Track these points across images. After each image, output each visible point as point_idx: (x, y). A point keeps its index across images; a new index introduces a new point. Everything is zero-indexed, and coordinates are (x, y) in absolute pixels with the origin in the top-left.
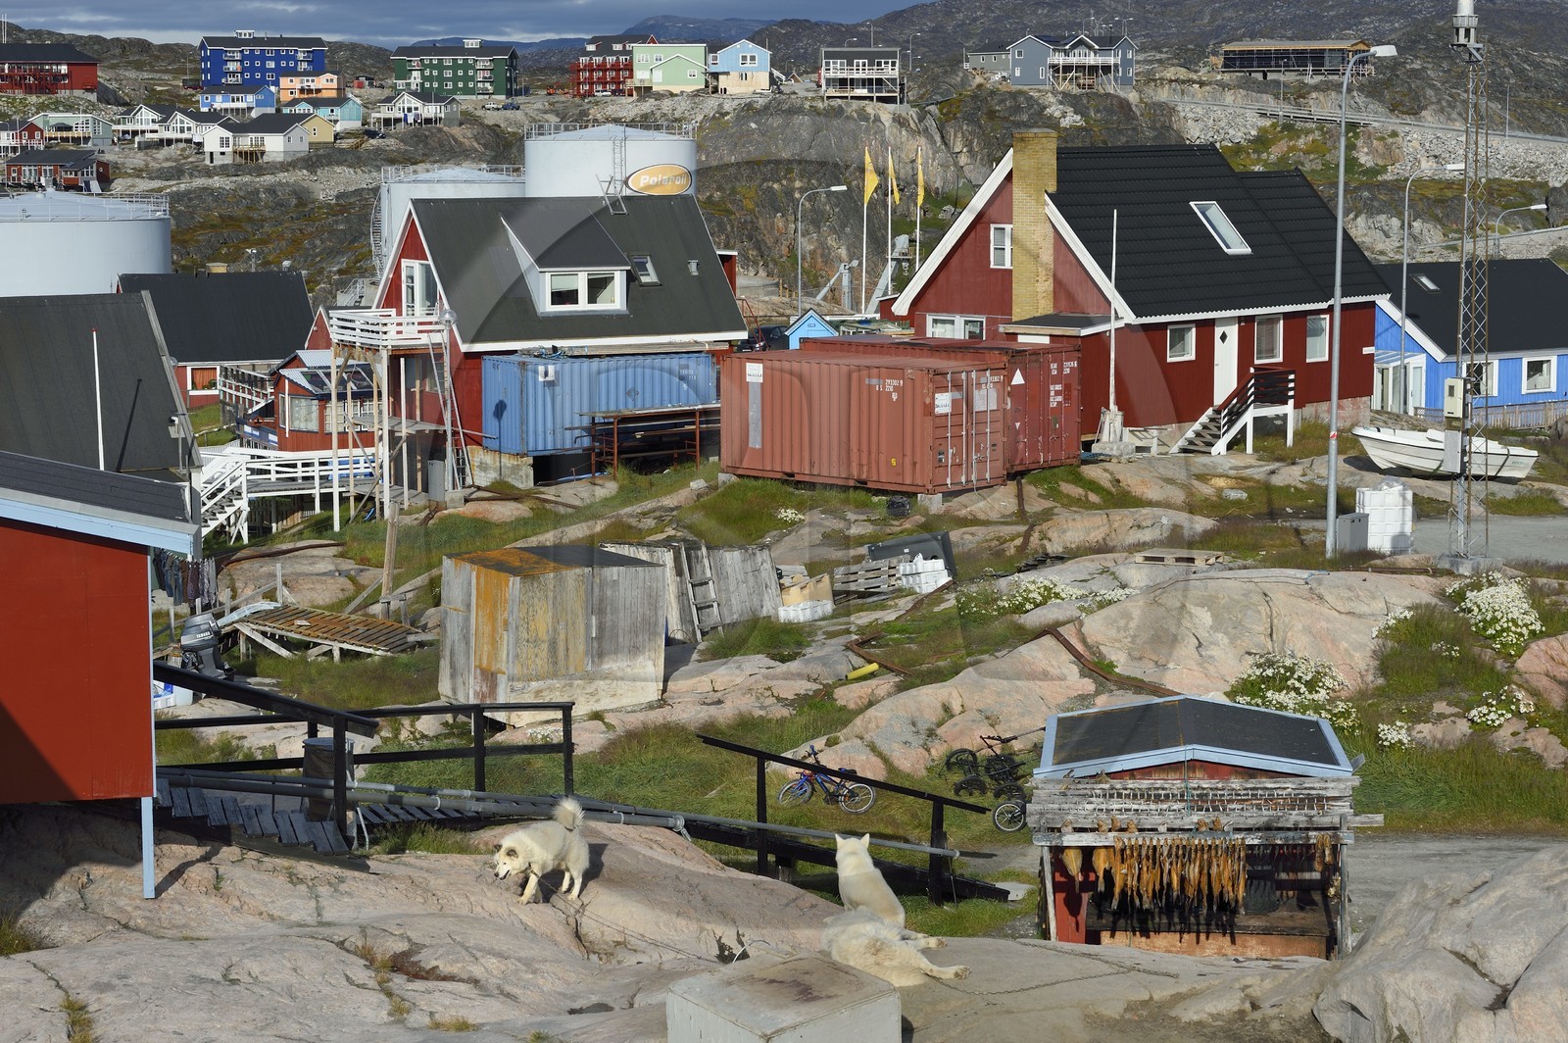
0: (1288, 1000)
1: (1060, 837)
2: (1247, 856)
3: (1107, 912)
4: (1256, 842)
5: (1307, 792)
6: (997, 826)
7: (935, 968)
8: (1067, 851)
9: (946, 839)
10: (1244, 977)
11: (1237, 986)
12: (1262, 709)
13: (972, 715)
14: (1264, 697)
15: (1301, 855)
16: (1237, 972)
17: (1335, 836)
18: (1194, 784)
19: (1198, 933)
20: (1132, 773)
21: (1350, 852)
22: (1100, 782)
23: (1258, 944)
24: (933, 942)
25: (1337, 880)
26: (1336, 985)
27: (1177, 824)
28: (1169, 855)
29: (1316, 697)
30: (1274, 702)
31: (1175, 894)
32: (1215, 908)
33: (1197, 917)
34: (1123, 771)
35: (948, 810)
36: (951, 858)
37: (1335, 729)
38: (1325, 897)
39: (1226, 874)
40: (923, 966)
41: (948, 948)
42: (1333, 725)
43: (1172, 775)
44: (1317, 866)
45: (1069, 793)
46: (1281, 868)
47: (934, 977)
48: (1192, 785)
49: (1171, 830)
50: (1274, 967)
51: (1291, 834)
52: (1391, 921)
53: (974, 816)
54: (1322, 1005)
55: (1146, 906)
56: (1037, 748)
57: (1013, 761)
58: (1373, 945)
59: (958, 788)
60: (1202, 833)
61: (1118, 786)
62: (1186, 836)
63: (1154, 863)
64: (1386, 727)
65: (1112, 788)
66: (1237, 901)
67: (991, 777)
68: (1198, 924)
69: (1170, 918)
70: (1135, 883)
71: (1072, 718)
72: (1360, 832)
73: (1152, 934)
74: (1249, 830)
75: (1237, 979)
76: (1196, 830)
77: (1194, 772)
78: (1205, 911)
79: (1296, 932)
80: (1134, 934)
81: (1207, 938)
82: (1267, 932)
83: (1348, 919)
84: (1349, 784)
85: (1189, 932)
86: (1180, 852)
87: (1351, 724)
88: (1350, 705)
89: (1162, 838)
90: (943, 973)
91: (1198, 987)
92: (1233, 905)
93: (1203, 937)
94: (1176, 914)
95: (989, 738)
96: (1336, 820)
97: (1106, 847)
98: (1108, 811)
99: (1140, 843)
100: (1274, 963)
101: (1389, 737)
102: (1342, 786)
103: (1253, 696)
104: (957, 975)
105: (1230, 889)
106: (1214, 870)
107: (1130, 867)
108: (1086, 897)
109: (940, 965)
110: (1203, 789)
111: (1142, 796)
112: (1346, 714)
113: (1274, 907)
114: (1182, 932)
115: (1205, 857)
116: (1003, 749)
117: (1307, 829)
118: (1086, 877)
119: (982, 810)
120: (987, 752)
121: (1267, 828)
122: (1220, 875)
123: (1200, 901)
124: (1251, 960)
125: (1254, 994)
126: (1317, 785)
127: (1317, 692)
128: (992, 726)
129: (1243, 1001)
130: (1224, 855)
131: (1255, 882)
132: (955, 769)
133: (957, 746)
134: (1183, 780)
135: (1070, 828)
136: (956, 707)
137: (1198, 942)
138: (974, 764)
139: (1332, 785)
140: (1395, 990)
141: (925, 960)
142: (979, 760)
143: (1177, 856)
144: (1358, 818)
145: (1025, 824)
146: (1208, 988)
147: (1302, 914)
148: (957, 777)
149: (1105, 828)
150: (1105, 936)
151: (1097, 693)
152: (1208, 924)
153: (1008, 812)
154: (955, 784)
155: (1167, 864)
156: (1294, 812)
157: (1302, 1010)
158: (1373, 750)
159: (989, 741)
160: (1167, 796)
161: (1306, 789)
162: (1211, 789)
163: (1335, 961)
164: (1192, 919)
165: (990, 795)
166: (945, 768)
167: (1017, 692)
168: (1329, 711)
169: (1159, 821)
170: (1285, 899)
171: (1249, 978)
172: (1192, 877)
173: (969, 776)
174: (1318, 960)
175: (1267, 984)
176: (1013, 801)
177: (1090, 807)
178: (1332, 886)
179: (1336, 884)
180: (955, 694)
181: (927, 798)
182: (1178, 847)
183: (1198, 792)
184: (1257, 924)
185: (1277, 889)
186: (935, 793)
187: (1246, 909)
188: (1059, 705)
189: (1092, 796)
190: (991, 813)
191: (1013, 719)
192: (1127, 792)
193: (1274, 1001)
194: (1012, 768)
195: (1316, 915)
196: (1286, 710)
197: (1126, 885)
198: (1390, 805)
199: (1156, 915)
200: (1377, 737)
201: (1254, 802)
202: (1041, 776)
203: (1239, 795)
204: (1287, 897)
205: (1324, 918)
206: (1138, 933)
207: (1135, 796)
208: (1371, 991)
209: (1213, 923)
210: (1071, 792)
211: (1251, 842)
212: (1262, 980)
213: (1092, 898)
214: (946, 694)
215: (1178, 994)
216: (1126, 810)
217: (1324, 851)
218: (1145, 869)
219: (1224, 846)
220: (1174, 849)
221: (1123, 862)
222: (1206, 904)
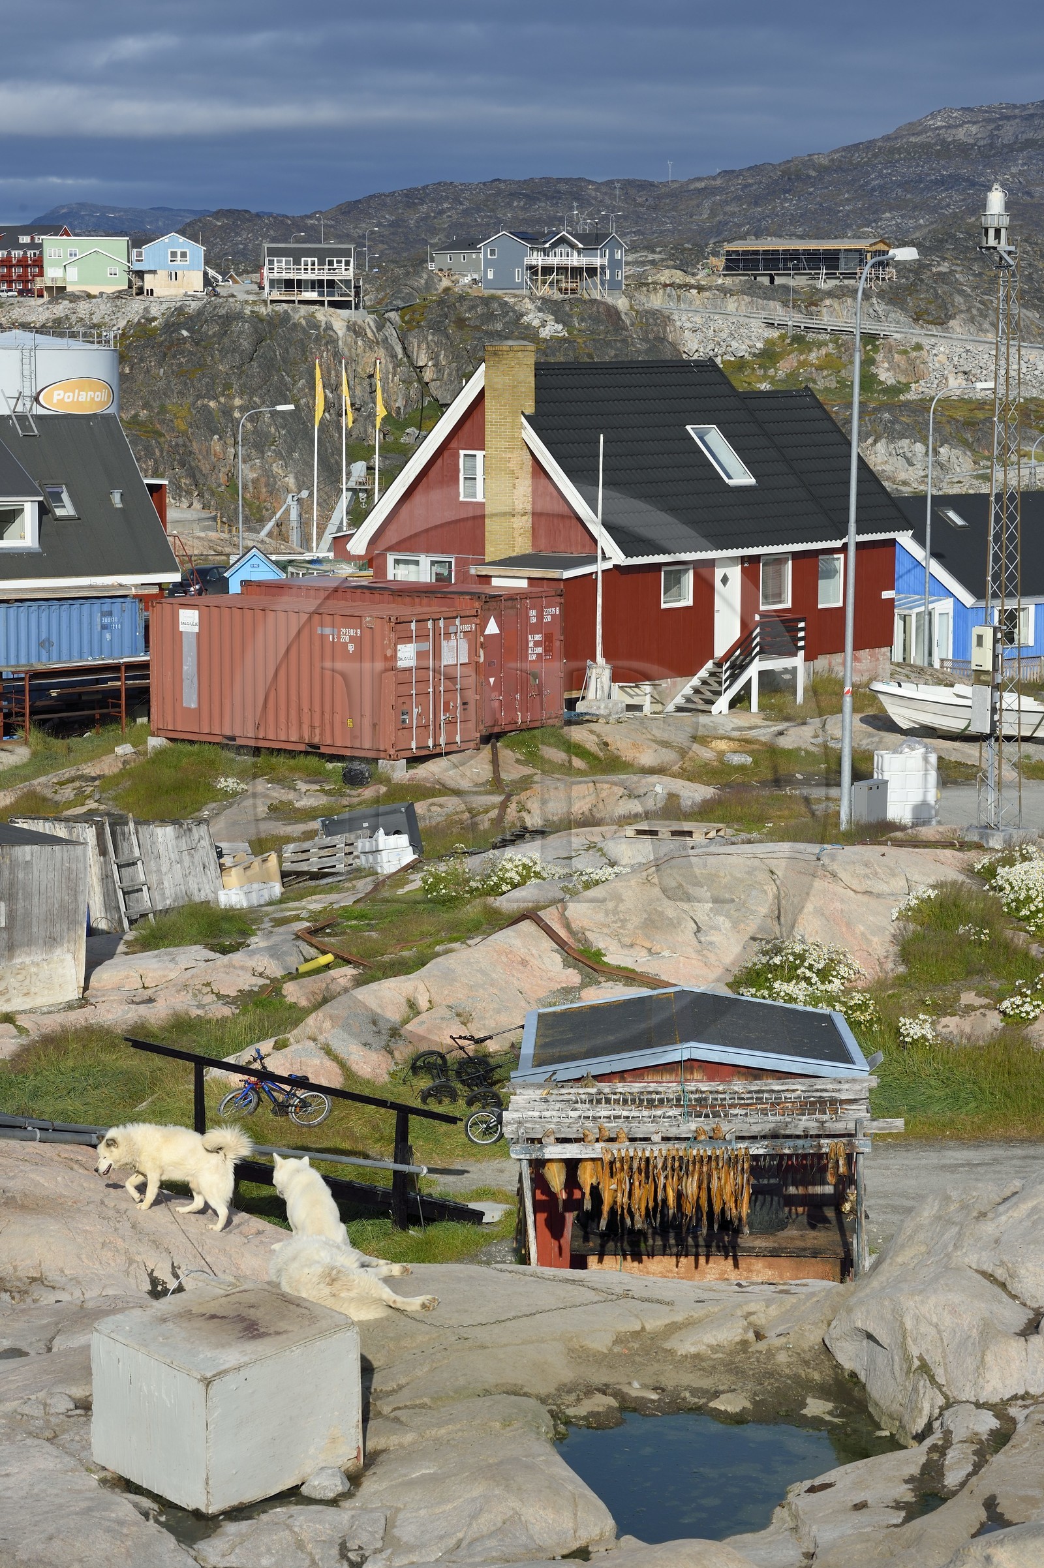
0: (796, 1328)
1: (541, 1149)
2: (752, 1169)
3: (595, 1234)
4: (761, 1151)
5: (818, 1094)
6: (470, 1139)
7: (399, 1299)
8: (548, 1165)
9: (412, 1154)
10: (746, 1303)
11: (739, 1313)
12: (769, 1002)
13: (442, 1011)
14: (770, 988)
15: (812, 1166)
16: (740, 1298)
17: (850, 1144)
18: (691, 1087)
19: (697, 1256)
20: (621, 1075)
21: (868, 1163)
22: (586, 1086)
23: (765, 1267)
24: (396, 1269)
25: (852, 1194)
26: (849, 1311)
27: (673, 1132)
28: (664, 1168)
29: (829, 987)
30: (783, 994)
31: (671, 1212)
32: (716, 1227)
33: (695, 1238)
34: (612, 1073)
35: (414, 1121)
36: (418, 1175)
37: (850, 1023)
38: (839, 1213)
39: (728, 1188)
40: (385, 1297)
42: (848, 1019)
43: (666, 1077)
44: (830, 1178)
45: (551, 1098)
46: (790, 1181)
47: (398, 1310)
48: (689, 1088)
49: (666, 1139)
50: (781, 1292)
51: (800, 1142)
52: (911, 1237)
53: (443, 1127)
54: (835, 1333)
55: (638, 1226)
56: (515, 1049)
57: (488, 1064)
58: (891, 1264)
59: (425, 1096)
60: (700, 1142)
61: (607, 1090)
62: (683, 1145)
63: (647, 1177)
64: (908, 1021)
65: (600, 1093)
66: (740, 1219)
67: (463, 1082)
68: (697, 1246)
69: (665, 1239)
70: (625, 1200)
71: (554, 1013)
72: (877, 1138)
73: (645, 1258)
74: (753, 1138)
75: (740, 1306)
77: (692, 1073)
78: (705, 1231)
79: (807, 1253)
80: (625, 1259)
81: (707, 1262)
82: (774, 1253)
83: (865, 1237)
84: (866, 1084)
85: (686, 1256)
86: (677, 1164)
87: (869, 1018)
88: (868, 996)
89: (656, 1148)
90: (408, 1304)
91: (696, 1315)
92: (736, 1223)
93: (702, 1260)
94: (672, 1235)
95: (460, 1037)
96: (852, 1126)
97: (593, 1160)
98: (595, 1118)
99: (631, 1154)
100: (781, 1287)
101: (912, 1032)
102: (857, 1087)
103: (760, 986)
104: (424, 1306)
105: (733, 1205)
106: (715, 1184)
107: (620, 1182)
108: (570, 1217)
109: (405, 1295)
110: (702, 1092)
111: (634, 1101)
112: (861, 1008)
113: (782, 1226)
114: (678, 1255)
115: (705, 1169)
116: (476, 1050)
117: (819, 1136)
118: (570, 1194)
119: (452, 1120)
120: (458, 1054)
121: (774, 1136)
122: (721, 1189)
123: (699, 1220)
124: (757, 1284)
125: (758, 1322)
126: (829, 1087)
127: (830, 982)
128: (464, 1024)
129: (746, 1330)
130: (726, 1167)
131: (760, 1197)
132: (422, 1073)
133: (424, 1047)
134: (679, 1082)
135: (552, 1139)
136: (423, 1003)
137: (696, 1267)
138: (444, 1068)
139: (846, 1086)
140: (915, 1315)
141: (387, 1290)
142: (449, 1063)
143: (673, 1170)
144: (875, 1124)
145: (502, 1136)
146: (707, 1316)
147: (813, 1233)
148: (425, 1082)
149: (592, 1137)
150: (592, 1260)
151: (583, 985)
152: (708, 1246)
153: (482, 1122)
154: (422, 1091)
155: (662, 1178)
156: (804, 1118)
157: (812, 1338)
158: (894, 1047)
159: (460, 1042)
160: (661, 1101)
161: (817, 1091)
162: (711, 1092)
163: (850, 1284)
164: (690, 1240)
165: (462, 1102)
166: (410, 1073)
167: (492, 985)
168: (844, 1004)
169: (653, 1130)
170: (794, 1216)
171: (752, 1304)
172: (689, 1192)
173: (438, 1081)
174: (832, 1284)
175: (773, 1311)
176: (488, 1109)
177: (575, 1114)
178: (847, 1201)
179: (852, 1198)
180: (422, 988)
181: (390, 1108)
182: (674, 1158)
183: (697, 1096)
184: (764, 1244)
185: (786, 1205)
186: (399, 1101)
187: (751, 1227)
188: (539, 999)
189: (577, 1102)
190: (464, 1123)
191: (487, 1015)
192: (616, 1097)
193: (780, 1329)
194: (486, 1072)
195: (830, 1234)
196: (796, 1003)
197: (615, 1202)
198: (912, 1109)
199: (650, 1236)
200: (898, 1033)
201: (759, 1106)
202: (520, 1080)
203: (743, 1099)
204: (797, 1213)
205: (838, 1238)
206: (629, 1258)
207: (625, 1101)
208: (889, 1316)
209: (714, 1244)
210: (554, 1097)
211: (756, 1152)
212: (767, 1307)
213: (578, 1218)
214: (412, 988)
215: (674, 1323)
216: (616, 1117)
217: (837, 1161)
218: (637, 1184)
219: (726, 1156)
220: (670, 1161)
221: (612, 1176)
222: (705, 1223)
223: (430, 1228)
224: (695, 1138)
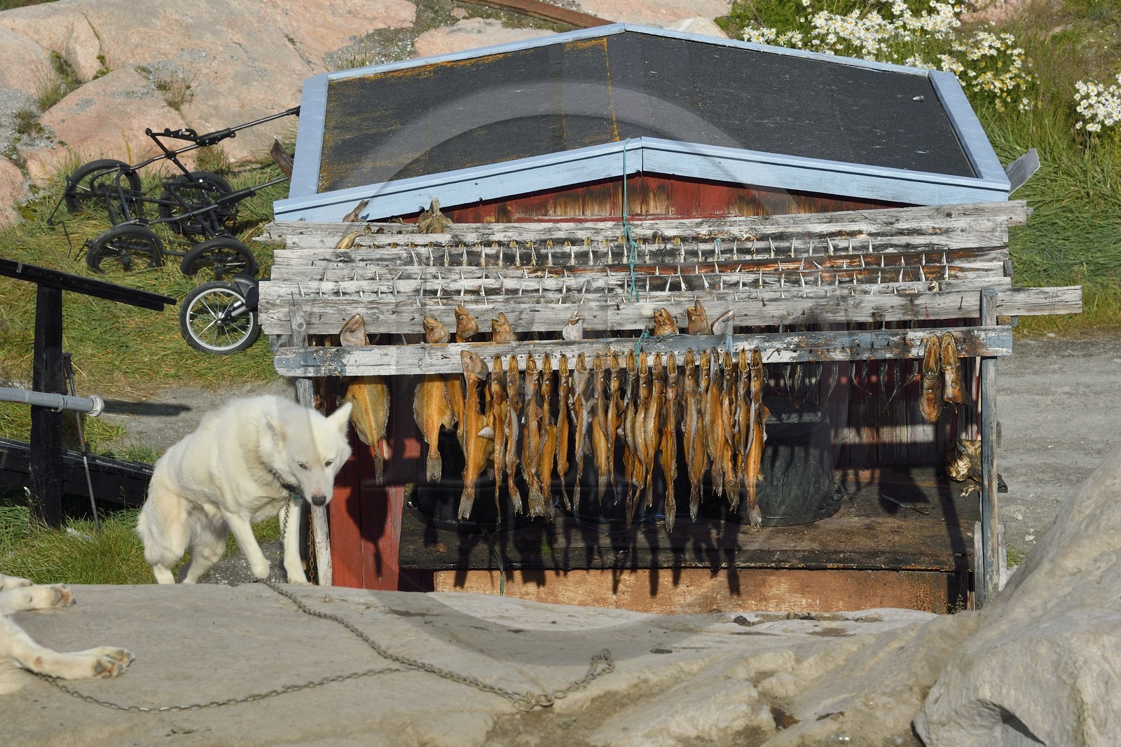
0: (858, 703)
1: (338, 356)
2: (767, 392)
3: (448, 527)
4: (786, 357)
5: (903, 240)
6: (191, 342)
7: (48, 655)
8: (354, 389)
9: (71, 372)
10: (756, 653)
11: (741, 673)
12: (805, 54)
13: (126, 79)
14: (807, 28)
15: (890, 386)
16: (744, 644)
17: (969, 340)
18: (644, 228)
19: (654, 569)
20: (502, 207)
21: (1005, 381)
22: (429, 230)
23: (793, 591)
24: (41, 595)
25: (970, 441)
26: (966, 666)
27: (612, 319)
28: (589, 393)
29: (928, 22)
30: (832, 39)
31: (603, 480)
32: (694, 510)
33: (652, 533)
34: (482, 203)
35: (74, 304)
36: (83, 414)
37: (973, 98)
38: (944, 479)
39: (719, 431)
40: (18, 650)
41: (76, 608)
42: (967, 88)
43: (593, 211)
44: (927, 410)
45: (357, 254)
46: (844, 417)
47: (46, 677)
48: (640, 232)
49: (590, 334)
50: (827, 632)
51: (865, 337)
52: (1093, 519)
53: (134, 317)
54: (936, 711)
55: (537, 509)
56: (281, 156)
57: (224, 187)
58: (1051, 573)
59: (96, 254)
60: (662, 340)
61: (471, 237)
62: (626, 347)
63: (554, 413)
64: (1093, 89)
65: (457, 243)
66: (743, 496)
67: (175, 226)
68: (655, 549)
69: (591, 536)
70: (511, 457)
71: (362, 82)
72: (1023, 326)
73: (549, 574)
74: (770, 330)
75: (742, 659)
76: (651, 332)
77: (645, 201)
78: (671, 518)
79: (880, 561)
80: (510, 577)
81: (676, 581)
82: (814, 563)
83: (998, 528)
84: (1002, 218)
85: (634, 569)
86: (614, 385)
87: (1010, 84)
88: (1010, 39)
89: (572, 353)
90: (67, 664)
91: (654, 679)
92: (735, 502)
93: (665, 577)
94: (604, 528)
95: (167, 133)
96: (971, 302)
97: (444, 378)
98: (448, 294)
99: (522, 365)
100: (826, 624)
101: (1101, 112)
102: (985, 224)
103: (783, 25)
104: (99, 668)
105: (728, 465)
106: (692, 423)
107: (500, 422)
108: (398, 496)
109: (60, 646)
110: (666, 239)
111: (526, 259)
112: (997, 63)
113: (827, 507)
114: (617, 568)
115: (671, 394)
116: (201, 160)
117: (904, 325)
118: (397, 449)
119: (154, 302)
120: (163, 168)
121: (811, 325)
122: (704, 434)
123: (660, 497)
124: (777, 618)
125: (780, 692)
126: (927, 224)
127: (931, 11)
128: (174, 105)
129: (755, 707)
130: (714, 389)
131: (783, 450)
132: (88, 208)
133: (91, 153)
134: (619, 220)
135: (360, 336)
136: (86, 62)
137: (654, 591)
138: (134, 197)
139: (961, 223)
140: (1102, 673)
141: (24, 637)
142: (145, 186)
143: (606, 395)
144: (1021, 297)
145: (258, 332)
146: (677, 680)
147: (891, 522)
148: (94, 227)
149: (441, 332)
150: (445, 579)
151: (421, 26)
152: (678, 550)
153: (215, 308)
154: (88, 244)
155: (585, 414)
156: (874, 288)
157: (890, 723)
158: (1063, 144)
159: (167, 142)
160: (583, 256)
161: (901, 233)
162: (684, 239)
163: (967, 617)
164: (641, 537)
165: (173, 267)
166: (64, 207)
167: (231, 25)
168: (960, 56)
169: (567, 315)
170: (852, 489)
171: (768, 655)
172: (640, 441)
173: (122, 224)
174: (929, 616)
175: (811, 668)
176: (228, 280)
177: (406, 286)
178: (960, 455)
179: (971, 450)
180: (82, 28)
181: (22, 276)
182: (608, 373)
183: (655, 247)
184: (791, 545)
185: (837, 468)
186: (42, 264)
187: (765, 512)
188: (330, 55)
189: (411, 262)
190: (177, 308)
191: (223, 88)
192: (491, 251)
193: (825, 705)
194: (223, 204)
195: (926, 522)
196: (860, 56)
197: (490, 463)
198: (1098, 270)
199: (559, 530)
200: (1072, 114)
201: (782, 266)
202: (292, 219)
203: (748, 251)
204: (858, 483)
205: (942, 530)
206: (518, 575)
207: (509, 259)
208: (1047, 676)
209: (689, 545)
210: (363, 252)
211: (775, 359)
212: (798, 661)
213: (414, 496)
214: (61, 30)
215: (609, 695)
216: (490, 292)
217: (942, 375)
218: (533, 425)
219: (714, 368)
220: (600, 379)
221: (482, 411)
222: (672, 500)
223: (111, 522)
224: (652, 332)
